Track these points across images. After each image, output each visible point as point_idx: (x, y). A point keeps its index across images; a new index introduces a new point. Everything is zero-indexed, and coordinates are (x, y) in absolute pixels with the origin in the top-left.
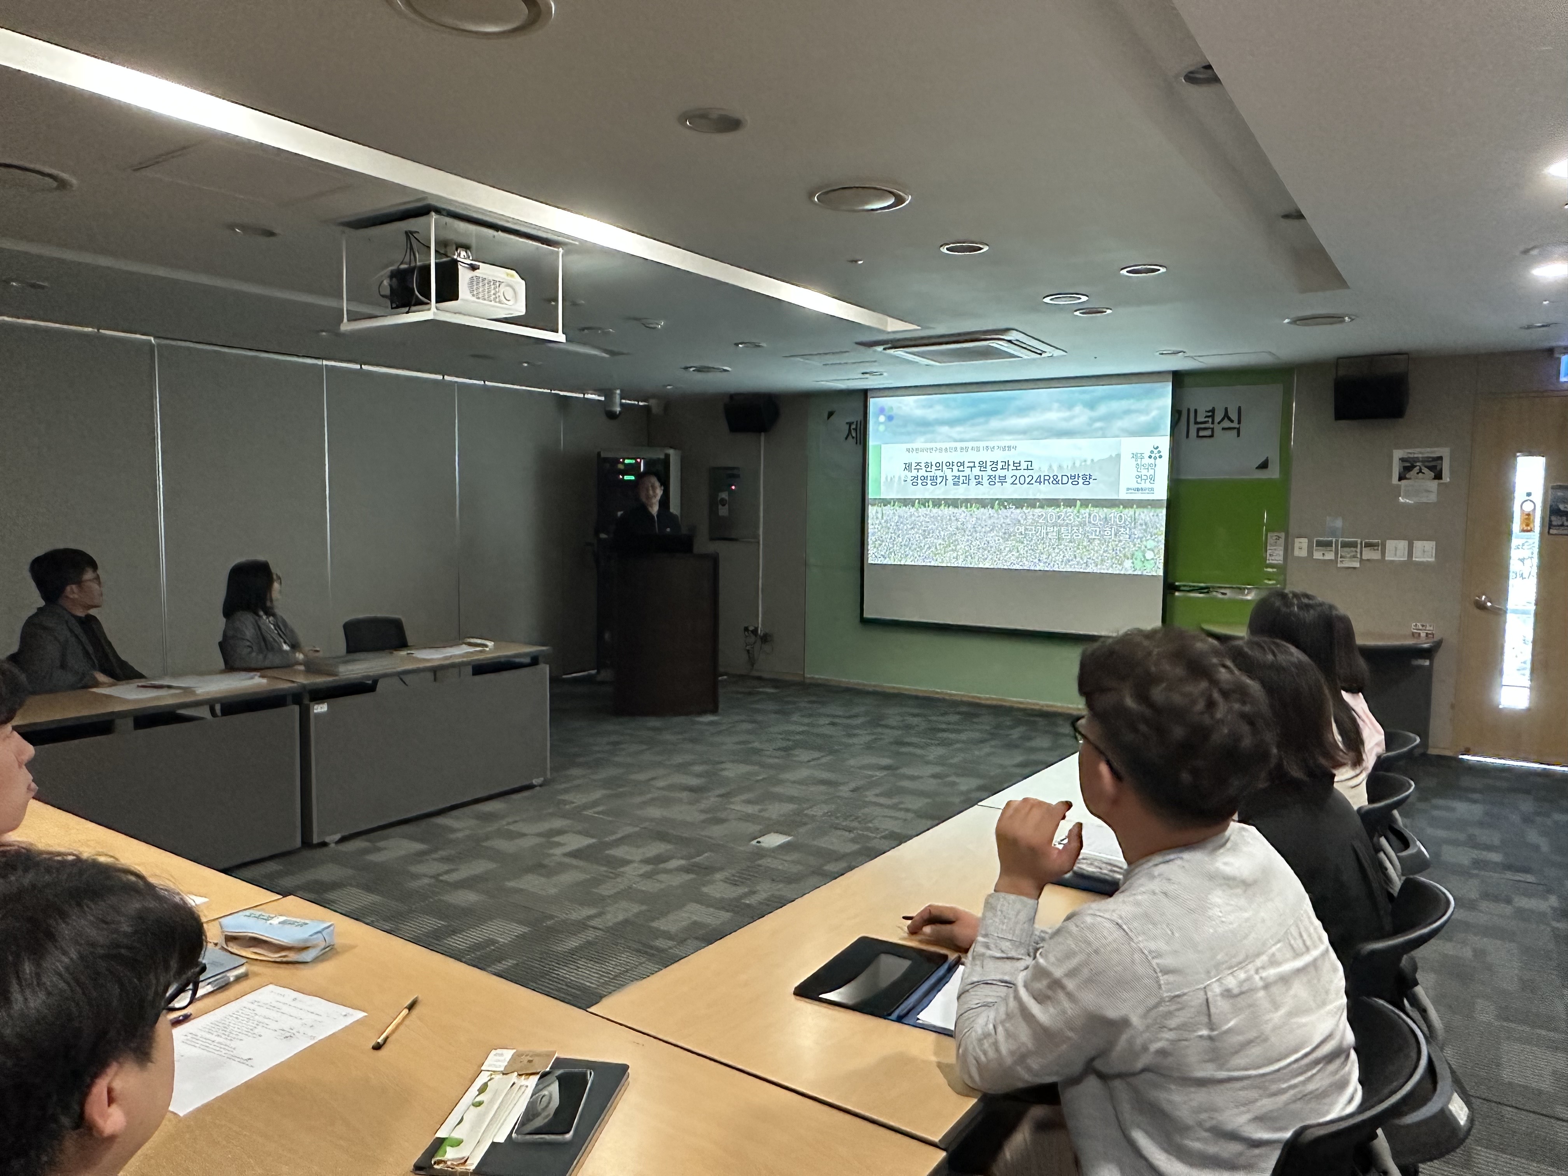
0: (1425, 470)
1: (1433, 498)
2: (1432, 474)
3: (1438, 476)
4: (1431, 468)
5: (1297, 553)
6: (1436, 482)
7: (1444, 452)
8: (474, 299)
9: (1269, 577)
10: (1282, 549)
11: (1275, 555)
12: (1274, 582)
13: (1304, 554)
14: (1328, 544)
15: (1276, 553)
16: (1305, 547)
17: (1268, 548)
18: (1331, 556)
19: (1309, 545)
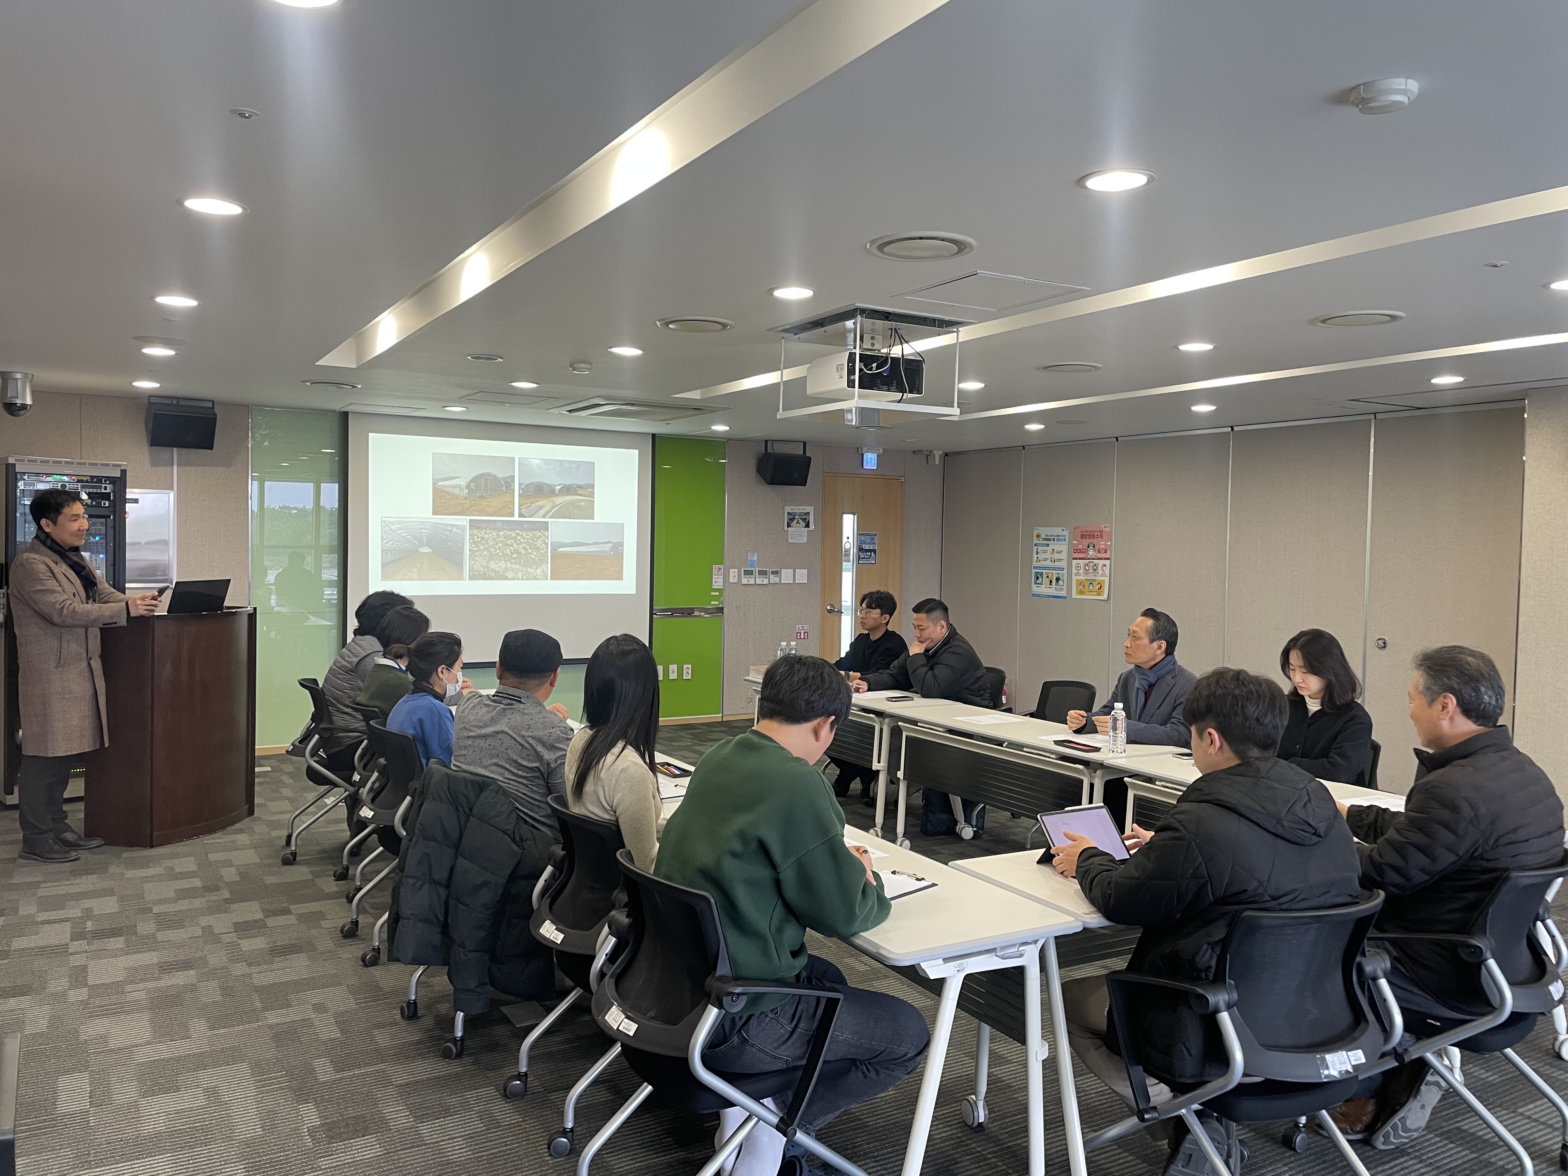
0: (800, 521)
1: (805, 540)
2: (804, 524)
3: (807, 526)
4: (804, 520)
5: (731, 581)
6: (807, 529)
7: (810, 509)
9: (715, 598)
10: (722, 577)
11: (718, 582)
12: (717, 603)
13: (736, 581)
14: (748, 573)
15: (718, 580)
16: (736, 574)
17: (714, 576)
18: (752, 581)
19: (739, 574)
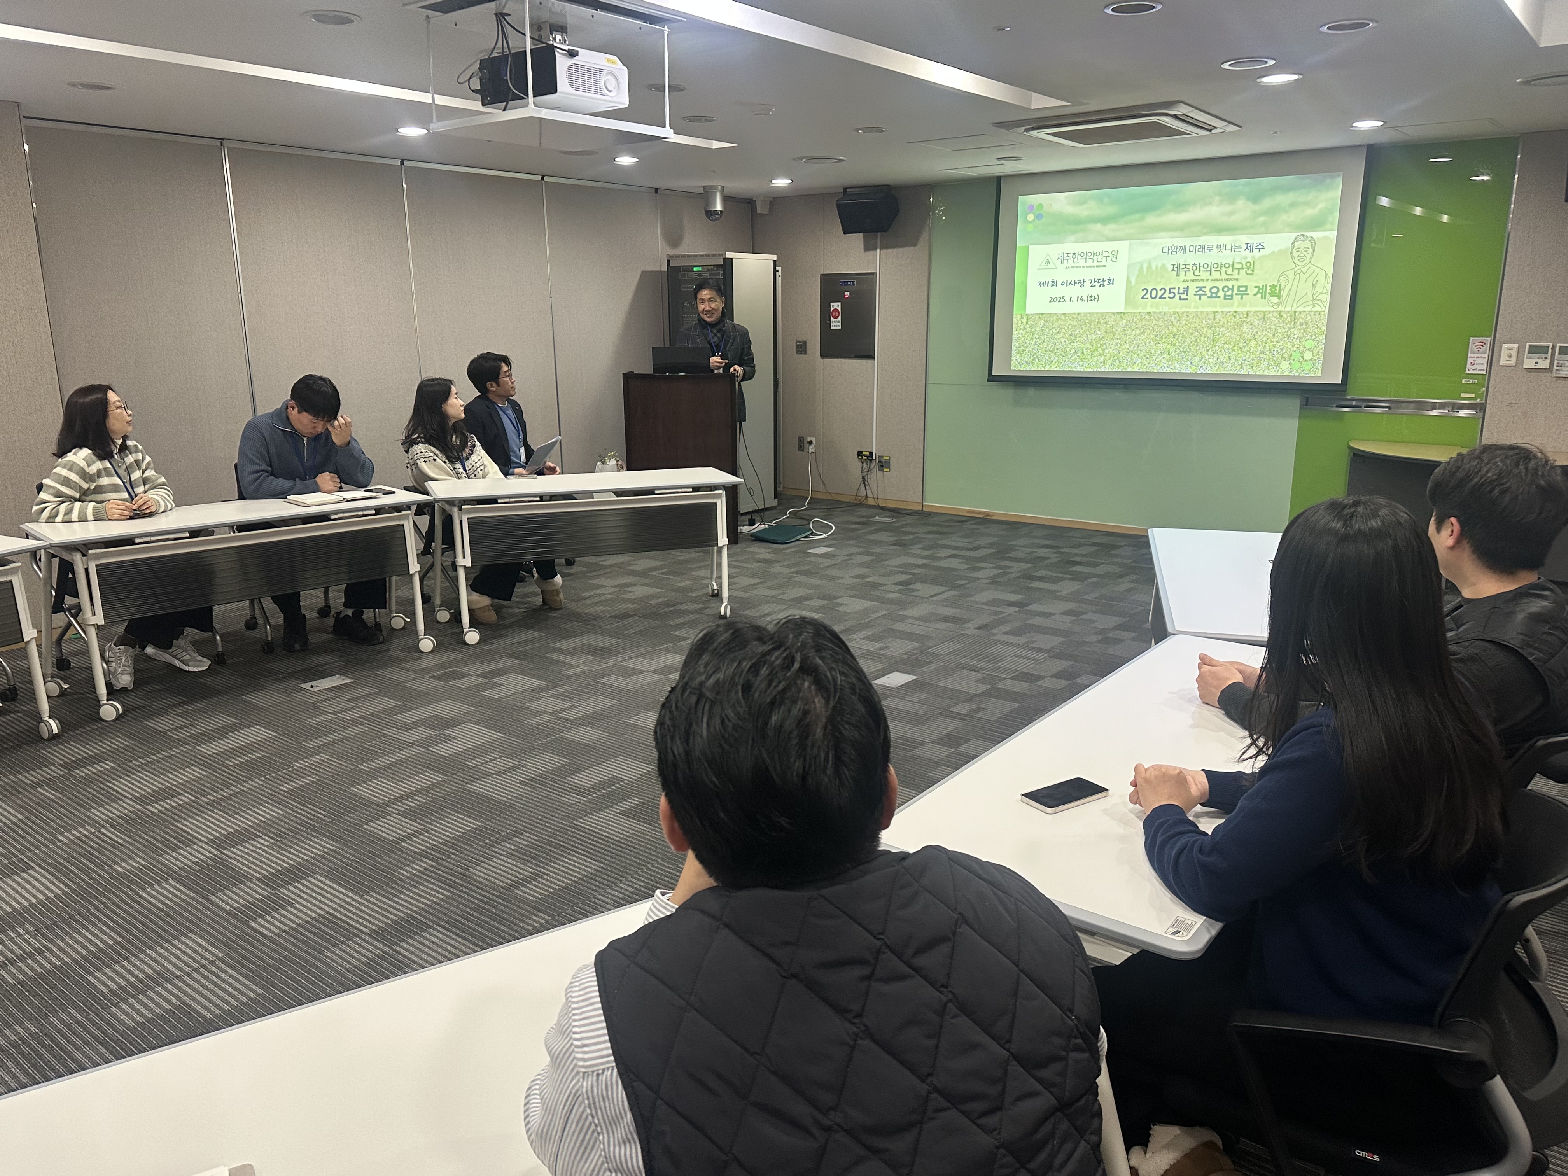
5: (1503, 362)
8: (573, 91)
9: (1468, 388)
10: (1486, 355)
11: (1477, 363)
12: (1473, 395)
13: (1513, 362)
14: (1543, 350)
15: (1478, 361)
16: (1514, 353)
17: (1470, 355)
18: (1544, 364)
19: (1519, 351)
